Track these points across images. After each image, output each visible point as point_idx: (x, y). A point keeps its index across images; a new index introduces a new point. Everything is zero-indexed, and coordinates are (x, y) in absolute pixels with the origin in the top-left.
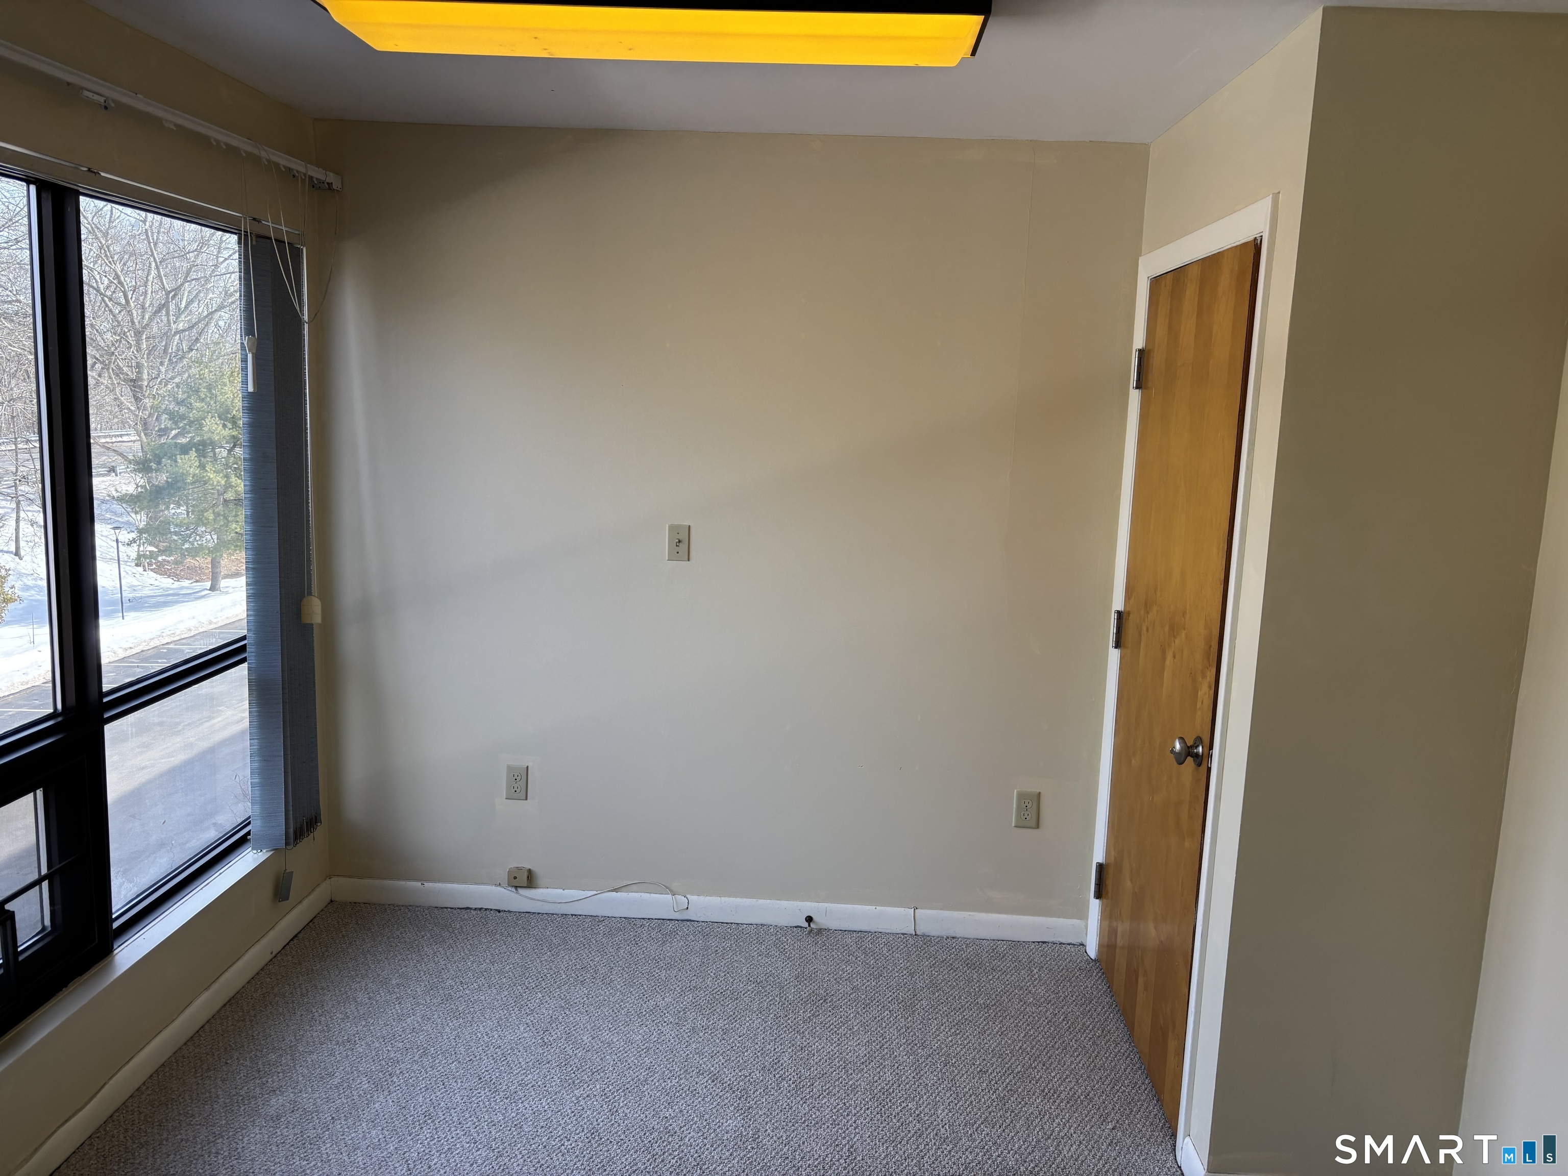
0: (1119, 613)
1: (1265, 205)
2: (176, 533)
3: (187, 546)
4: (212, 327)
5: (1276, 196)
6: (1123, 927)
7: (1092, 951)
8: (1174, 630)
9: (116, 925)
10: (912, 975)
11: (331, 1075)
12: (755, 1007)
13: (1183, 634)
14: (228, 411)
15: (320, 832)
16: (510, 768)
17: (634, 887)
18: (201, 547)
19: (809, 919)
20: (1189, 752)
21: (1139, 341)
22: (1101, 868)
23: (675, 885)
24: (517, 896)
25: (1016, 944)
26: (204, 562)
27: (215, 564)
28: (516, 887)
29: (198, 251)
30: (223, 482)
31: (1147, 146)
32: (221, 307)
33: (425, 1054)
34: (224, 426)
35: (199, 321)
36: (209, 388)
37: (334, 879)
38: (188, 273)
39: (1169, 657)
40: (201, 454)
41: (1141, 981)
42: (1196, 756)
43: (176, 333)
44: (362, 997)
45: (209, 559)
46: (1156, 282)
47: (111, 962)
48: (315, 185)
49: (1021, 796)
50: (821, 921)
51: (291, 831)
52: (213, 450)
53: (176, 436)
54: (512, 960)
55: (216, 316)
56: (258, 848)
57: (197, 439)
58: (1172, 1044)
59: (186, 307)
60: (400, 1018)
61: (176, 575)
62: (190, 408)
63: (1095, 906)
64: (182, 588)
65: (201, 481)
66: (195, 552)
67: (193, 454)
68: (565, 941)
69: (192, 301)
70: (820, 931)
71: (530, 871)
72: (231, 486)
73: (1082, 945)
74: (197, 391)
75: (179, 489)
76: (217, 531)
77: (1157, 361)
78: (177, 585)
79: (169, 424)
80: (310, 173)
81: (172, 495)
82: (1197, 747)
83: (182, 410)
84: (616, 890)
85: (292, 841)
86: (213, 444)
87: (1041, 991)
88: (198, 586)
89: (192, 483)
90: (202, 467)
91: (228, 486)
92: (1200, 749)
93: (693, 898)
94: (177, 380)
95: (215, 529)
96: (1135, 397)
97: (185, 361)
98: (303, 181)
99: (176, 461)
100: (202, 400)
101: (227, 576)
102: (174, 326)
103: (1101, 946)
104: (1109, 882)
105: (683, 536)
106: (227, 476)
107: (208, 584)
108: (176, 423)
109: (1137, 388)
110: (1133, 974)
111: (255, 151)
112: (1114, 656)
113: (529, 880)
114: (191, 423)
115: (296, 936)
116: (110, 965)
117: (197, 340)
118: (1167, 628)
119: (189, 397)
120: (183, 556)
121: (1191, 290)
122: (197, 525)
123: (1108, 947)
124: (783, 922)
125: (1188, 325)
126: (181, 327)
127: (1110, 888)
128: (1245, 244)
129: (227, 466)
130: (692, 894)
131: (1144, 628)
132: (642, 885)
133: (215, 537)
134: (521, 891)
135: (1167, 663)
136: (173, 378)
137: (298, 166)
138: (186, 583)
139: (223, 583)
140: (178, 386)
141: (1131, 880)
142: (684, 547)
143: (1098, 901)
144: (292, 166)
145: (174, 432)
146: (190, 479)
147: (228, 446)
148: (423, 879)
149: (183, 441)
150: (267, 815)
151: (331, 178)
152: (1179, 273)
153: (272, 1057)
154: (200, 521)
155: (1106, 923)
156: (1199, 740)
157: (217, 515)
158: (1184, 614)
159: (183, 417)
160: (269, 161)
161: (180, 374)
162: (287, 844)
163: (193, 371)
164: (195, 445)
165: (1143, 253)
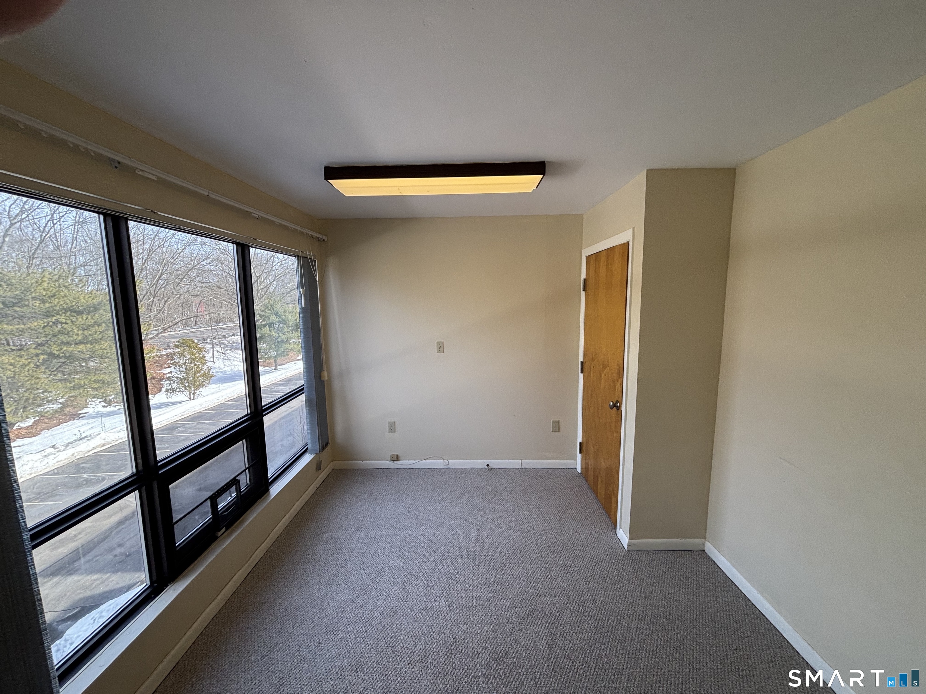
0: (582, 362)
1: (630, 232)
2: (263, 352)
3: (267, 356)
4: (271, 287)
5: (634, 228)
6: (591, 462)
7: (579, 470)
8: (604, 367)
9: (270, 481)
10: (523, 481)
11: (342, 526)
12: (475, 495)
13: (608, 368)
14: (277, 313)
15: (329, 446)
16: (389, 423)
17: (431, 458)
18: (271, 356)
19: (488, 465)
20: (615, 405)
21: (583, 276)
22: (581, 444)
23: (444, 457)
24: (393, 463)
25: (554, 470)
26: (272, 361)
27: (275, 361)
28: (393, 461)
29: (266, 264)
30: (277, 335)
31: (582, 216)
32: (274, 280)
33: (371, 518)
34: (277, 318)
35: (267, 285)
36: (271, 306)
37: (334, 462)
38: (263, 270)
39: (603, 375)
40: (270, 327)
41: (599, 479)
42: (617, 407)
43: (260, 289)
44: (347, 500)
45: (273, 360)
46: (588, 258)
47: (269, 493)
48: (319, 240)
49: (553, 422)
50: (491, 466)
51: (321, 447)
52: (274, 325)
53: (261, 322)
54: (394, 485)
55: (273, 283)
56: (311, 453)
57: (268, 322)
58: (613, 499)
59: (263, 281)
60: (361, 506)
61: (263, 366)
62: (266, 312)
63: (579, 456)
64: (265, 370)
65: (270, 336)
66: (269, 358)
67: (267, 327)
68: (410, 477)
69: (265, 279)
70: (491, 469)
71: (397, 455)
72: (280, 337)
73: (575, 468)
74: (268, 307)
75: (263, 338)
76: (276, 351)
77: (591, 282)
78: (264, 369)
79: (259, 318)
80: (318, 236)
81: (261, 340)
82: (617, 404)
83: (263, 313)
84: (425, 460)
85: (321, 450)
86: (273, 324)
87: (565, 485)
88: (270, 369)
89: (268, 336)
90: (270, 331)
91: (279, 337)
92: (619, 404)
93: (450, 461)
94: (261, 304)
95: (275, 351)
96: (583, 294)
97: (263, 298)
98: (316, 239)
99: (262, 329)
100: (270, 310)
101: (279, 365)
102: (259, 287)
103: (582, 468)
104: (584, 448)
105: (441, 345)
106: (278, 333)
107: (274, 368)
108: (261, 318)
109: (584, 291)
110: (596, 477)
111: (302, 230)
112: (581, 376)
113: (397, 458)
114: (266, 317)
115: (323, 481)
116: (269, 495)
117: (267, 291)
118: (601, 366)
119: (265, 309)
120: (266, 359)
121: (603, 258)
122: (269, 350)
123: (585, 469)
124: (480, 467)
125: (603, 271)
126: (262, 287)
127: (584, 450)
128: (624, 244)
129: (278, 330)
130: (450, 459)
131: (592, 367)
132: (434, 458)
133: (275, 353)
134: (395, 462)
135: (602, 377)
136: (260, 304)
137: (315, 234)
138: (267, 368)
139: (278, 367)
140: (261, 306)
141: (593, 447)
142: (441, 349)
143: (580, 454)
144: (313, 234)
145: (260, 321)
146: (267, 335)
147: (278, 324)
148: (363, 460)
149: (263, 323)
150: (313, 443)
151: (325, 238)
152: (598, 255)
153: (322, 521)
154: (270, 348)
155: (584, 461)
156: (617, 402)
157: (275, 346)
158: (608, 362)
159: (263, 316)
160: (306, 233)
161: (262, 302)
162: (320, 452)
163: (266, 301)
164: (268, 324)
165: (583, 247)
